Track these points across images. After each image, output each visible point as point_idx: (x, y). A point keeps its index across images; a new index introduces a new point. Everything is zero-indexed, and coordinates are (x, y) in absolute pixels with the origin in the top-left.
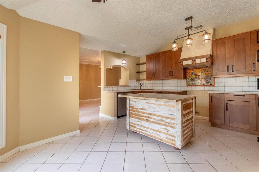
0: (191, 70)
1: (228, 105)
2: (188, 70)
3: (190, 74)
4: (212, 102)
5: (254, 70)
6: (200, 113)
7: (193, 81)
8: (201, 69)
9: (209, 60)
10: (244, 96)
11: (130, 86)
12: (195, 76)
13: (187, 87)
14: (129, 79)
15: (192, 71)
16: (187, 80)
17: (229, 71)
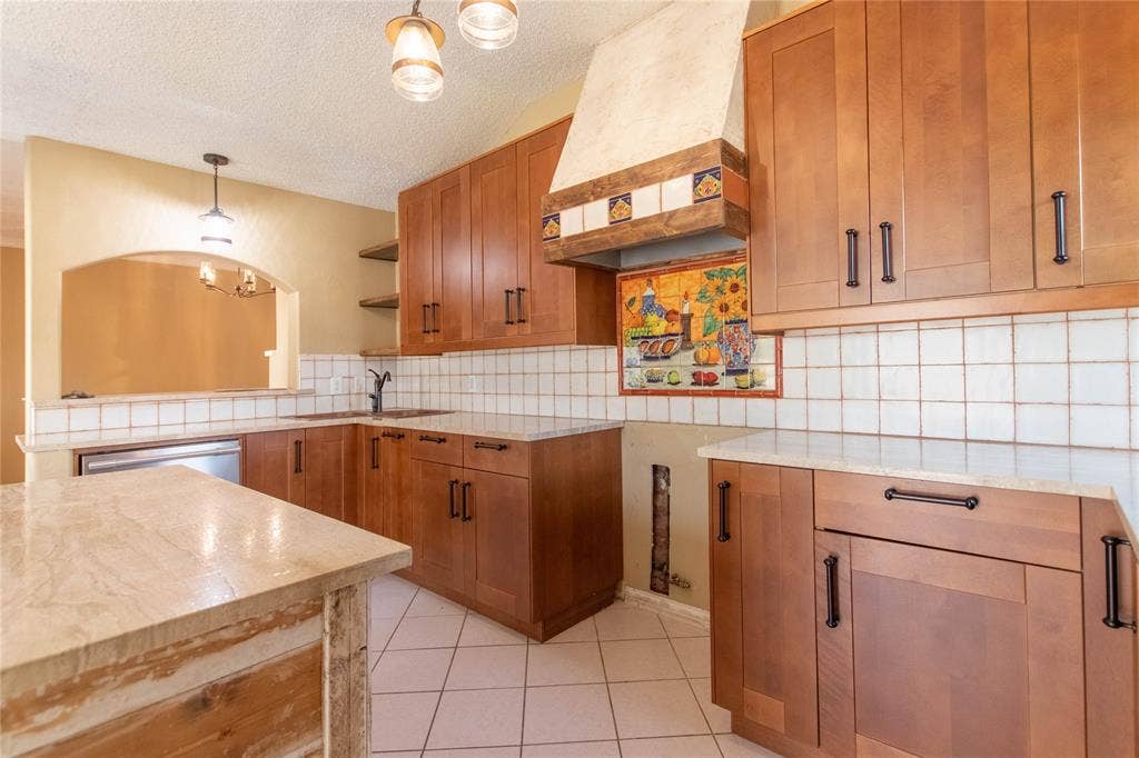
0: (643, 282)
1: (843, 570)
2: (626, 286)
3: (637, 306)
4: (726, 535)
5: (1060, 259)
6: (694, 588)
7: (656, 358)
8: (696, 273)
9: (716, 185)
10: (971, 503)
11: (311, 393)
12: (664, 323)
13: (623, 397)
14: (298, 351)
15: (649, 292)
16: (621, 355)
17: (863, 277)
